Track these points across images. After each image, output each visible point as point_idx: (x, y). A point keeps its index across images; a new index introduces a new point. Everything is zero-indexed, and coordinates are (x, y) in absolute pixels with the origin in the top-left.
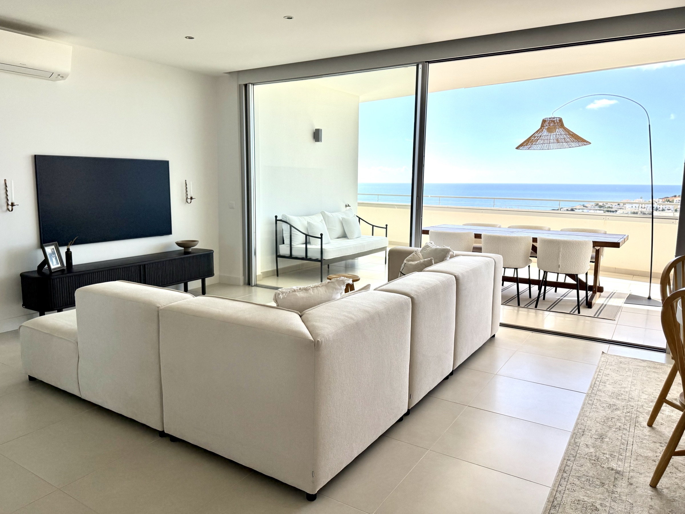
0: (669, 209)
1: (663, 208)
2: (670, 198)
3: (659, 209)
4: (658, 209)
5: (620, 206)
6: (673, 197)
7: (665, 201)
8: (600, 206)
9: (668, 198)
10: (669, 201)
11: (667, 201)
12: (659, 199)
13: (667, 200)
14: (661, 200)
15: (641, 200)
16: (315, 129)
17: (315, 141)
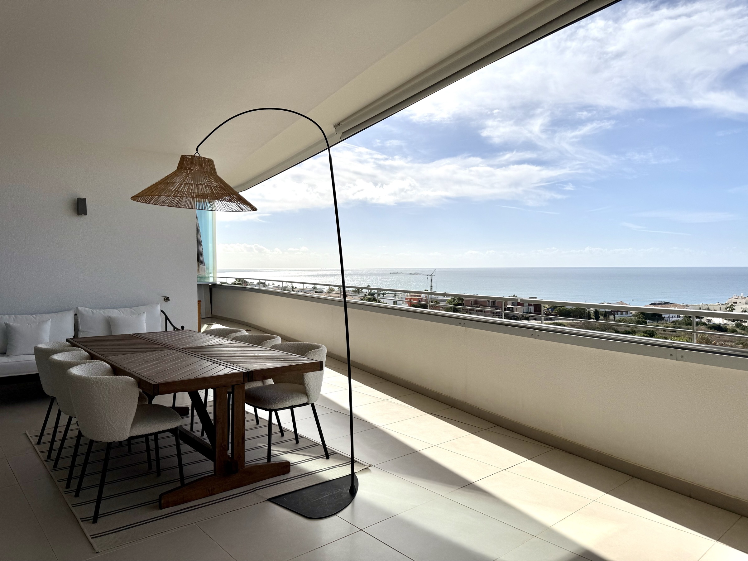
16: (77, 198)
17: (78, 215)
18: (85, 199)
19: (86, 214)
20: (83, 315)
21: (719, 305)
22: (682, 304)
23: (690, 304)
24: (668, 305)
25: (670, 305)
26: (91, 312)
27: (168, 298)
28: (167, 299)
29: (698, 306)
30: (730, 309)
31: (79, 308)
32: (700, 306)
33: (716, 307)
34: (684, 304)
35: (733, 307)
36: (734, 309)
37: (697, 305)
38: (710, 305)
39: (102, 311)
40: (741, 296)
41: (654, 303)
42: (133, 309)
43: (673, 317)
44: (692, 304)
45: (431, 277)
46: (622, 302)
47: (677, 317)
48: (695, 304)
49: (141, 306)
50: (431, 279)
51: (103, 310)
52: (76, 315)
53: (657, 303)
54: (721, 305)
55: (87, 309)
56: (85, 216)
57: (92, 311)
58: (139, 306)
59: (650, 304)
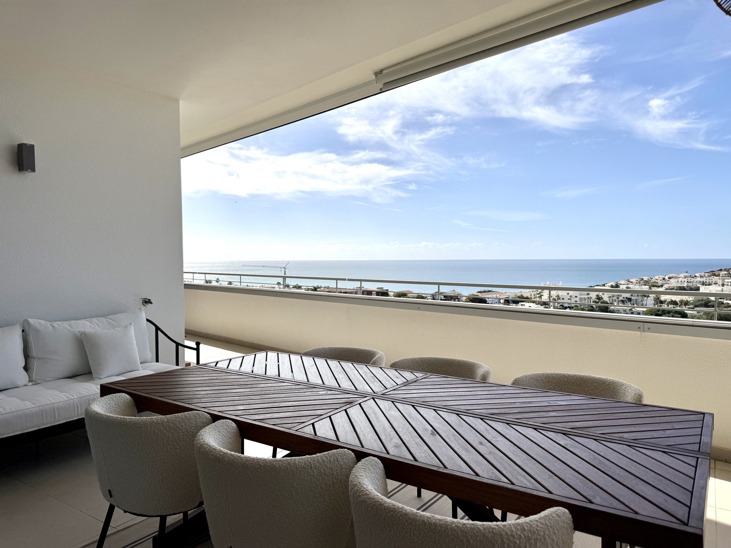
0: (716, 283)
1: (709, 282)
2: (716, 272)
3: (706, 283)
4: (704, 283)
5: (665, 281)
6: (718, 271)
7: (711, 275)
8: (645, 280)
9: (714, 271)
10: (715, 275)
11: (713, 275)
12: (705, 273)
13: (712, 273)
14: (707, 274)
15: (687, 274)
16: (17, 144)
17: (20, 170)
18: (32, 147)
19: (33, 170)
20: (37, 331)
21: (530, 292)
22: (501, 292)
23: (508, 292)
24: (491, 293)
25: (493, 292)
26: (49, 325)
27: (149, 300)
28: (147, 302)
29: (513, 294)
30: (539, 295)
31: (30, 320)
32: (515, 293)
33: (528, 293)
34: (503, 292)
35: (542, 293)
36: (543, 295)
37: (513, 292)
38: (523, 292)
39: (66, 324)
40: (547, 284)
41: (479, 291)
42: (110, 319)
43: (496, 303)
44: (510, 292)
45: (285, 270)
46: (454, 290)
47: (499, 303)
48: (511, 292)
49: (120, 313)
50: (285, 272)
51: (67, 322)
52: (23, 331)
53: (483, 291)
54: (531, 292)
55: (43, 322)
56: (33, 173)
57: (51, 325)
58: (117, 313)
59: (477, 292)
